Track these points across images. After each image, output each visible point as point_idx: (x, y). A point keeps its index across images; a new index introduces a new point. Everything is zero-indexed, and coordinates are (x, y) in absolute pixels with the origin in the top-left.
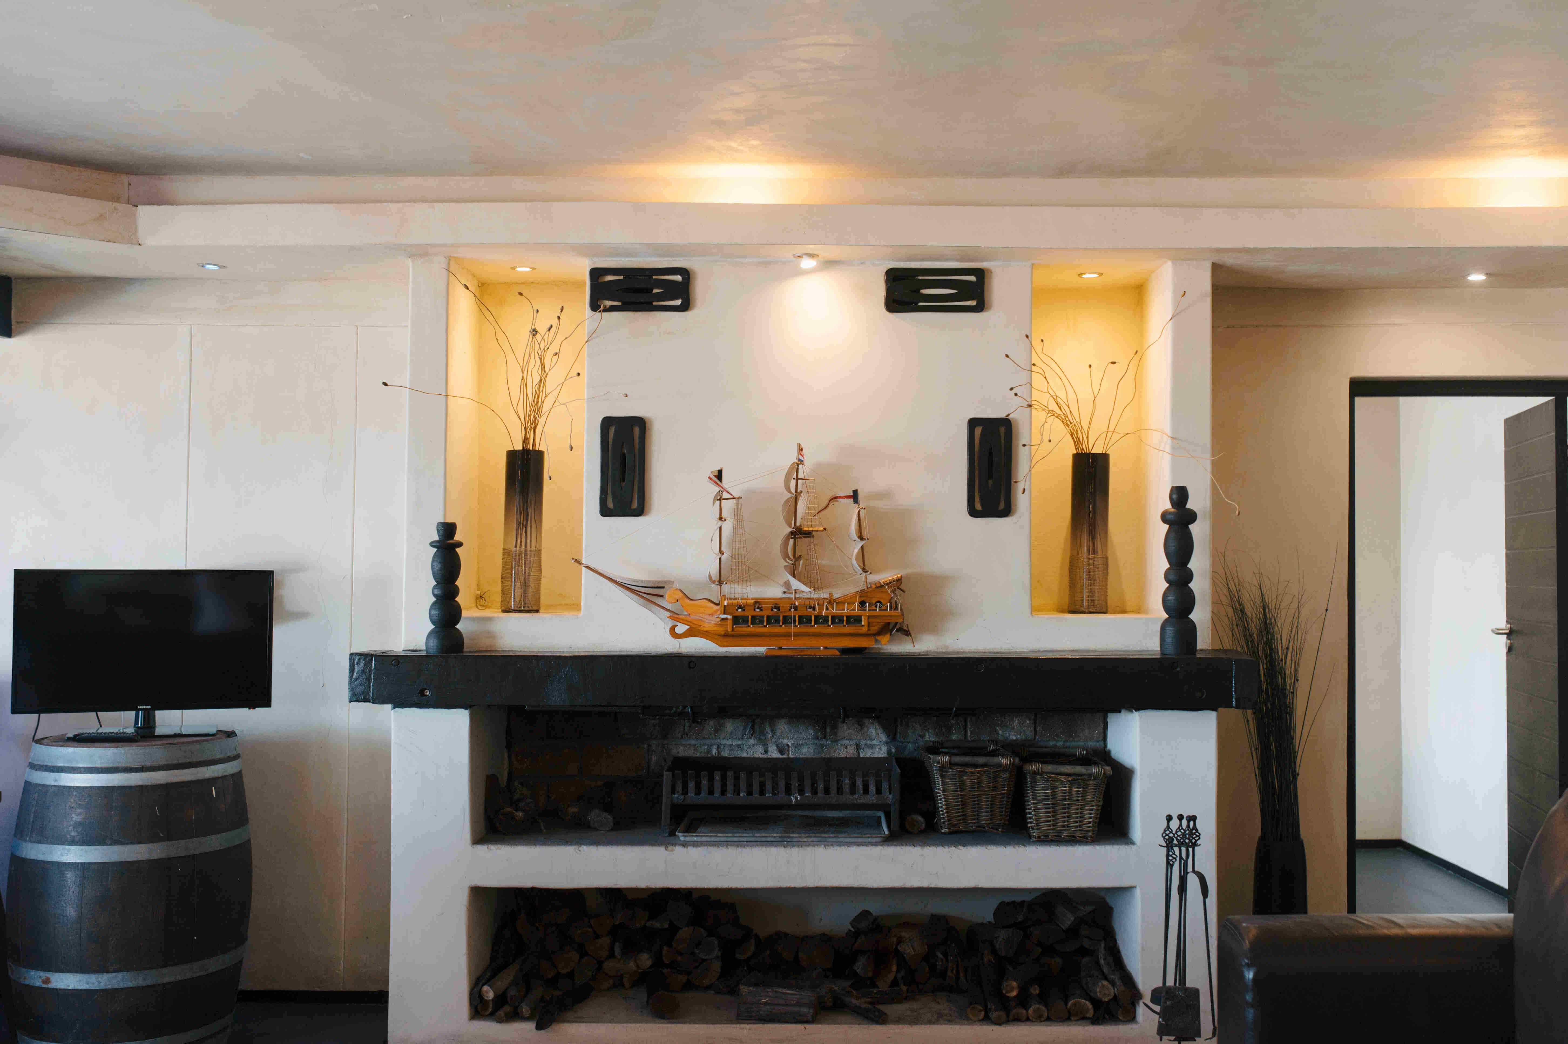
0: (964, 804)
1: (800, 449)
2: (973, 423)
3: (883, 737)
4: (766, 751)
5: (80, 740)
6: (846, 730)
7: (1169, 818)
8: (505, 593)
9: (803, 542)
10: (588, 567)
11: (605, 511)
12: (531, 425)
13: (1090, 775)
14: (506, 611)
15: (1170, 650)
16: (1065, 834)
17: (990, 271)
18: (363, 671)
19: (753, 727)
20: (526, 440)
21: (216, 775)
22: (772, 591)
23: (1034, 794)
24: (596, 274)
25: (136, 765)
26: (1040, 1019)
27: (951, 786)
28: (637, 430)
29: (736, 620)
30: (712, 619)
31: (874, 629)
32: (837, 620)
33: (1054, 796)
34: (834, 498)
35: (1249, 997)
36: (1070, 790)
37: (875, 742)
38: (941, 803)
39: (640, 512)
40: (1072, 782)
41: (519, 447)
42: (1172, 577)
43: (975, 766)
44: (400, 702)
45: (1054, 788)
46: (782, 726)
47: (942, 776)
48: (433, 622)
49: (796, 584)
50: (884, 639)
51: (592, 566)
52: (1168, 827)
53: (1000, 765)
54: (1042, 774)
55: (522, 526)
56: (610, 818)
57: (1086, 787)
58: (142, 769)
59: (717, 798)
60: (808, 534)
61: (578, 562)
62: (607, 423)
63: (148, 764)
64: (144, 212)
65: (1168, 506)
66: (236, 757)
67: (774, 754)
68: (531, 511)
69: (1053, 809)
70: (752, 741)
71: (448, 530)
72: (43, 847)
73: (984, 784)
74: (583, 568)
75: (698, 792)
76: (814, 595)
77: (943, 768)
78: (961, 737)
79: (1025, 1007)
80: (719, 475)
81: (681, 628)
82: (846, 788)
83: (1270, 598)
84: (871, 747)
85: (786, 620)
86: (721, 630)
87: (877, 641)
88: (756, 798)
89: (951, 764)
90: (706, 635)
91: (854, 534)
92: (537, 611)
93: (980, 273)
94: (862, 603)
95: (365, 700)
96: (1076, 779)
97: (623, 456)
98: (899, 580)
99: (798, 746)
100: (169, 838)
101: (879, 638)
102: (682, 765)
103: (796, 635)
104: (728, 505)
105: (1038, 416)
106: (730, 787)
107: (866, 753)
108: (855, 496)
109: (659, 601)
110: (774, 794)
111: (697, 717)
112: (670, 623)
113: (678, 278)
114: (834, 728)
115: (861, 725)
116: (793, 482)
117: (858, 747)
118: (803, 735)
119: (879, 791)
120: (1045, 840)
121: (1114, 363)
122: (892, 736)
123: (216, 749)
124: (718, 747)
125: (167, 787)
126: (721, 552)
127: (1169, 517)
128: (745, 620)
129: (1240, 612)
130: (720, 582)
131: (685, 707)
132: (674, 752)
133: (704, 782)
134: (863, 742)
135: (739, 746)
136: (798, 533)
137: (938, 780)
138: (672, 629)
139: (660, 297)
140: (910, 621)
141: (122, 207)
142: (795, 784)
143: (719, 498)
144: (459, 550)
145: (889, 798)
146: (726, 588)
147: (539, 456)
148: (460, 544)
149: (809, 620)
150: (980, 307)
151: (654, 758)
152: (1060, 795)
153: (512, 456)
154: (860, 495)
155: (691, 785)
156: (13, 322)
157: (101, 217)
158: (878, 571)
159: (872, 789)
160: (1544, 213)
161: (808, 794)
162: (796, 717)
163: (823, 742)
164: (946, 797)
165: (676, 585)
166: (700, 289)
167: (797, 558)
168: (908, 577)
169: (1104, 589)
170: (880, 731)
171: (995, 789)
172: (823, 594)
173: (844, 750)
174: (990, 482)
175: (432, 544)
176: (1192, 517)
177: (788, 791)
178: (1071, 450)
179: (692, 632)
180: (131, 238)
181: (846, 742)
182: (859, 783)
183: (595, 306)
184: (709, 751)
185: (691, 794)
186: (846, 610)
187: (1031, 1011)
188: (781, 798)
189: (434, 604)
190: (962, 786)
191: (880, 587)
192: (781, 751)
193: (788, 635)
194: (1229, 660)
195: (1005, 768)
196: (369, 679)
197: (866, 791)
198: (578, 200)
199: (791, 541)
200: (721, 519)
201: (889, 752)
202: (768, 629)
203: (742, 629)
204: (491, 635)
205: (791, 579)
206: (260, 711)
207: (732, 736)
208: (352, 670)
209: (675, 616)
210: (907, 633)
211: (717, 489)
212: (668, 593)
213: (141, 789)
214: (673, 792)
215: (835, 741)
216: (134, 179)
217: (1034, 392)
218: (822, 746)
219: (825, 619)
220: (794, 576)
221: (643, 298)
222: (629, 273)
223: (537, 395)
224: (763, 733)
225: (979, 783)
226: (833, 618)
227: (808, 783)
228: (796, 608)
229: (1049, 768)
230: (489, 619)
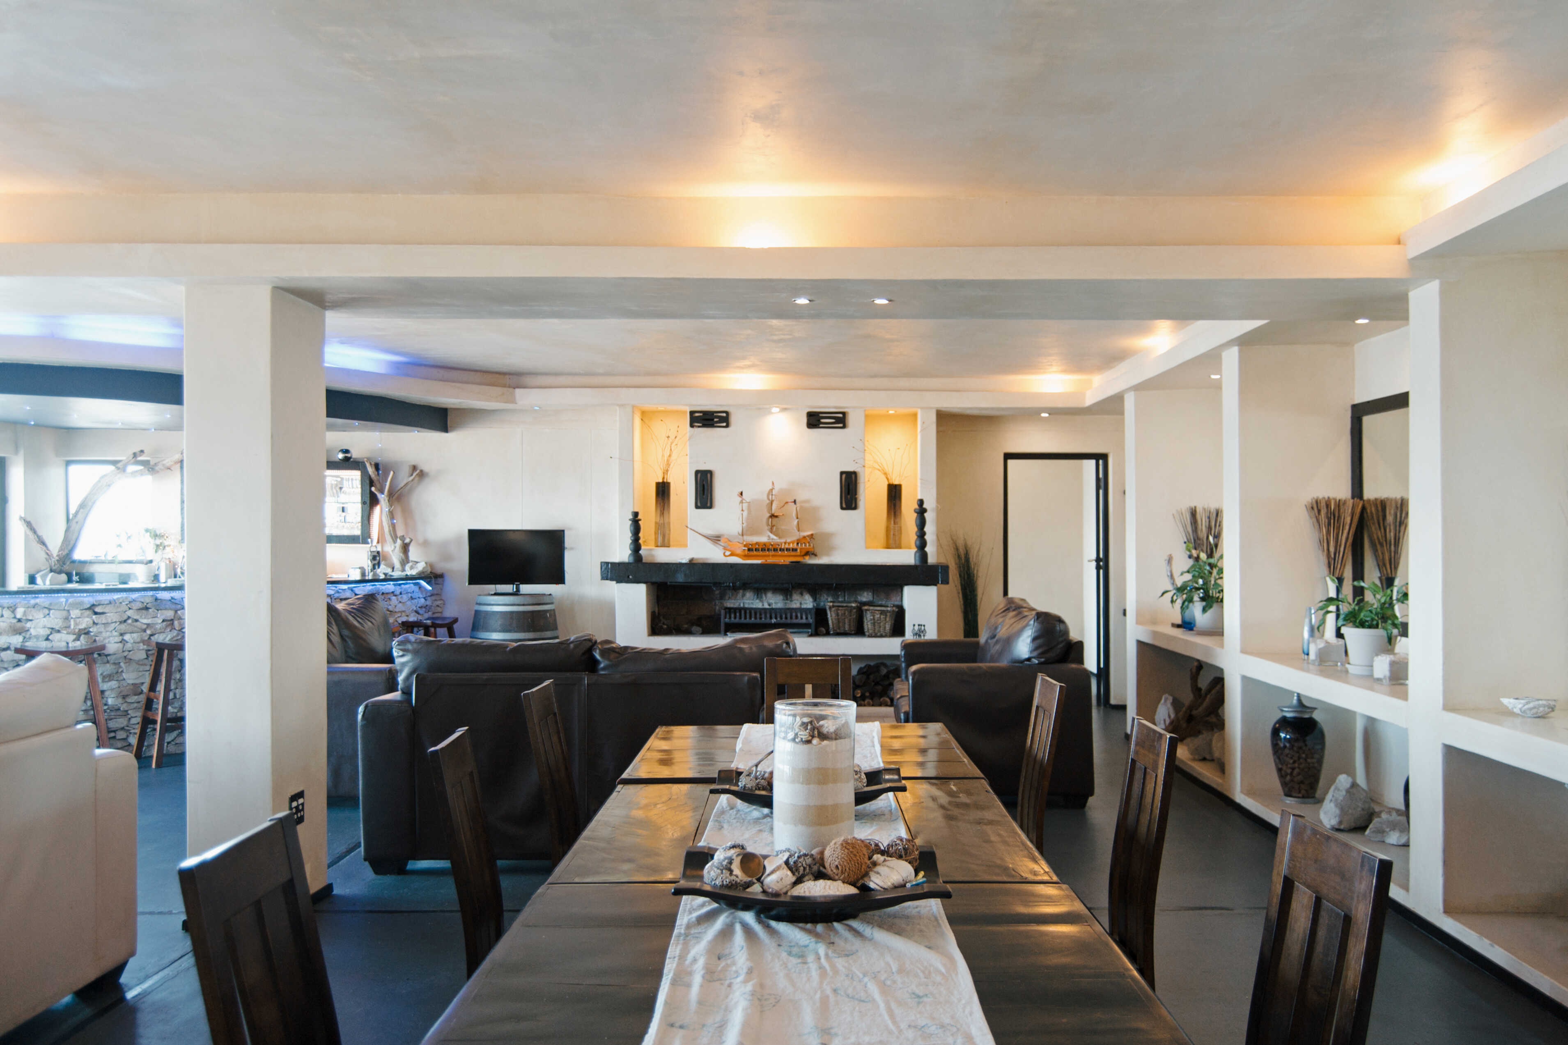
0: (839, 622)
1: (773, 484)
2: (842, 473)
3: (811, 600)
4: (763, 605)
5: (496, 594)
6: (796, 596)
7: (914, 625)
8: (656, 540)
9: (775, 520)
10: (691, 529)
11: (697, 507)
12: (666, 472)
13: (888, 611)
14: (657, 546)
15: (918, 563)
16: (879, 634)
17: (848, 413)
18: (606, 569)
19: (758, 595)
20: (663, 478)
21: (549, 609)
22: (763, 539)
23: (867, 619)
24: (692, 413)
25: (522, 603)
26: (869, 705)
27: (834, 615)
28: (709, 475)
29: (749, 550)
30: (740, 549)
31: (803, 554)
32: (788, 550)
33: (874, 619)
34: (787, 503)
35: (903, 660)
36: (880, 617)
37: (808, 602)
38: (830, 622)
39: (711, 507)
40: (881, 614)
41: (661, 481)
42: (918, 534)
43: (843, 607)
44: (619, 581)
45: (874, 616)
46: (770, 595)
47: (831, 611)
48: (631, 550)
49: (772, 536)
50: (807, 558)
51: (693, 528)
52: (914, 629)
53: (852, 607)
54: (869, 610)
55: (662, 514)
56: (701, 629)
57: (886, 615)
58: (524, 605)
59: (743, 620)
60: (777, 517)
61: (687, 527)
62: (697, 472)
63: (525, 603)
64: (518, 391)
65: (917, 507)
66: (552, 603)
67: (766, 606)
68: (666, 507)
69: (874, 624)
70: (758, 601)
71: (636, 514)
72: (488, 634)
73: (846, 614)
74: (689, 530)
75: (735, 618)
76: (779, 541)
77: (830, 608)
78: (843, 600)
79: (864, 700)
80: (741, 494)
81: (728, 553)
82: (794, 617)
83: (969, 543)
84: (806, 603)
85: (768, 550)
86: (743, 554)
87: (804, 559)
88: (758, 621)
89: (833, 606)
90: (737, 555)
91: (795, 518)
92: (669, 547)
93: (844, 414)
94: (798, 544)
95: (607, 579)
96: (882, 612)
97: (704, 485)
98: (812, 535)
99: (775, 603)
100: (534, 631)
101: (805, 557)
102: (729, 610)
103: (773, 556)
104: (745, 505)
105: (867, 471)
106: (748, 616)
107: (804, 606)
108: (795, 502)
109: (719, 542)
110: (765, 619)
111: (735, 589)
112: (723, 551)
113: (724, 415)
114: (791, 596)
115: (802, 594)
116: (770, 497)
117: (801, 604)
118: (778, 599)
119: (807, 618)
120: (870, 636)
121: (898, 449)
122: (815, 600)
123: (547, 600)
124: (744, 603)
125: (533, 612)
126: (743, 523)
127: (917, 511)
128: (752, 550)
129: (957, 549)
130: (743, 535)
131: (730, 583)
132: (725, 605)
133: (738, 614)
134: (803, 602)
135: (752, 603)
136: (773, 516)
137: (828, 612)
138: (724, 553)
139: (717, 422)
140: (817, 551)
141: (511, 390)
142: (773, 616)
143: (741, 502)
144: (640, 522)
145: (811, 621)
146: (745, 537)
147: (669, 484)
148: (640, 520)
149: (777, 550)
150: (844, 427)
151: (717, 608)
152: (876, 619)
153: (658, 484)
154: (797, 501)
155: (733, 616)
156: (449, 426)
157: (503, 394)
158: (804, 531)
159: (804, 617)
160: (1059, 394)
161: (779, 619)
162: (776, 590)
163: (787, 601)
164: (832, 620)
165: (726, 536)
166: (733, 419)
167: (773, 526)
168: (816, 534)
169: (900, 538)
170: (810, 597)
171: (850, 616)
172: (783, 540)
173: (795, 605)
174: (849, 497)
175: (630, 520)
176: (925, 511)
177: (771, 618)
178: (887, 483)
179: (732, 555)
180: (513, 401)
181: (796, 602)
182: (799, 615)
183: (692, 426)
184: (740, 605)
185: (733, 619)
186: (791, 546)
187: (866, 702)
188: (768, 621)
189: (631, 543)
190: (838, 615)
191: (804, 537)
192: (769, 605)
193: (768, 556)
194: (938, 566)
195: (854, 608)
196: (608, 572)
197: (802, 618)
198: (684, 387)
199: (770, 520)
200: (742, 510)
201: (814, 606)
202: (761, 553)
203: (751, 553)
204: (653, 556)
205: (770, 534)
206: (560, 586)
207: (749, 599)
208: (601, 568)
209: (725, 548)
210: (816, 555)
211: (740, 499)
212: (722, 539)
213: (524, 612)
214: (725, 618)
215: (791, 601)
216: (511, 376)
217: (866, 462)
218: (786, 603)
219: (783, 550)
220: (771, 533)
221: (710, 423)
222: (705, 413)
223: (668, 461)
224: (762, 597)
225: (845, 614)
226: (787, 549)
227: (778, 616)
228: (772, 545)
229: (871, 608)
230: (651, 550)
